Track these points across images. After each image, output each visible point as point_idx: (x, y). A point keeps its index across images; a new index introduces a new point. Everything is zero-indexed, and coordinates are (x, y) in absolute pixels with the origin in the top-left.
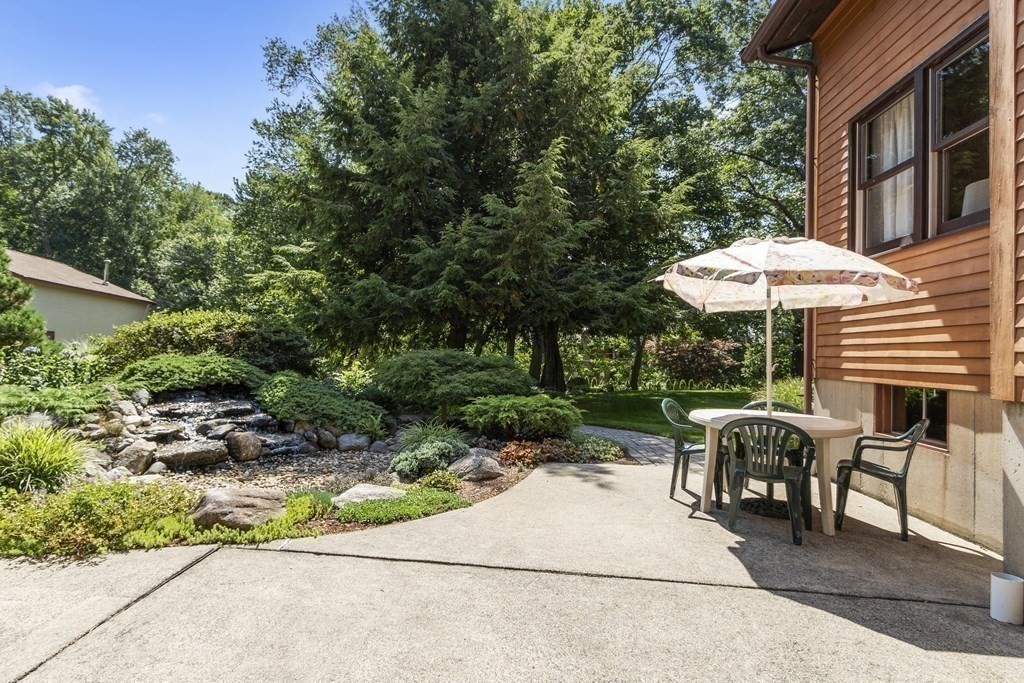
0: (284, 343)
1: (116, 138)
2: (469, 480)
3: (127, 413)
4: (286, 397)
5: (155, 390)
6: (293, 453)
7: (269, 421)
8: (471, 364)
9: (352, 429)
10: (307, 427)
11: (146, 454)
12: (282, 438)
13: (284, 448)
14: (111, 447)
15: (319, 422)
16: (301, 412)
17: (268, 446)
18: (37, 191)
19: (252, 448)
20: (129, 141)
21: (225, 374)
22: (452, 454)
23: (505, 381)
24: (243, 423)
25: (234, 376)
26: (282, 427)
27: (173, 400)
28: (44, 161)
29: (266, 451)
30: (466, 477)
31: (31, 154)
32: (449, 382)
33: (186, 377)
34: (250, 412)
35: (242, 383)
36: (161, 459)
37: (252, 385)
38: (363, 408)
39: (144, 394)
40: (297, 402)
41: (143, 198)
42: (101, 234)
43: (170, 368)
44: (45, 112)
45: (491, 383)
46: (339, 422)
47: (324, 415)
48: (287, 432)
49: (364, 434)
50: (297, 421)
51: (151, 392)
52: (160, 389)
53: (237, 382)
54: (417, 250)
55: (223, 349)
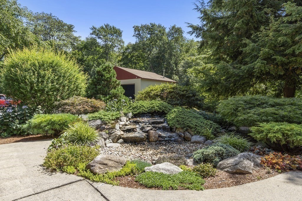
0: (185, 95)
1: (167, 30)
2: (227, 172)
3: (122, 121)
4: (174, 117)
5: (134, 113)
6: (171, 141)
7: (166, 127)
8: (266, 103)
9: (198, 133)
10: (181, 130)
11: (118, 136)
12: (169, 134)
13: (168, 139)
14: (110, 132)
15: (185, 129)
16: (178, 124)
17: (161, 137)
18: (149, 52)
19: (153, 137)
20: (171, 30)
21: (157, 108)
22: (224, 155)
23: (286, 113)
24: (157, 127)
25: (160, 109)
26: (171, 130)
27: (139, 117)
28: (150, 43)
29: (160, 139)
30: (226, 170)
31: (147, 42)
32: (249, 113)
33: (144, 109)
34: (162, 123)
35: (163, 111)
36: (123, 138)
37: (166, 112)
38: (206, 124)
39: (130, 115)
40: (178, 120)
41: (175, 49)
42: (164, 62)
43: (140, 106)
44: (150, 29)
45: (276, 114)
46: (193, 129)
47: (188, 126)
48: (172, 132)
49: (203, 136)
50: (176, 128)
51: (133, 114)
52: (136, 113)
53: (161, 111)
54: (245, 45)
55: (162, 98)
